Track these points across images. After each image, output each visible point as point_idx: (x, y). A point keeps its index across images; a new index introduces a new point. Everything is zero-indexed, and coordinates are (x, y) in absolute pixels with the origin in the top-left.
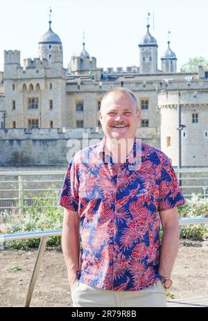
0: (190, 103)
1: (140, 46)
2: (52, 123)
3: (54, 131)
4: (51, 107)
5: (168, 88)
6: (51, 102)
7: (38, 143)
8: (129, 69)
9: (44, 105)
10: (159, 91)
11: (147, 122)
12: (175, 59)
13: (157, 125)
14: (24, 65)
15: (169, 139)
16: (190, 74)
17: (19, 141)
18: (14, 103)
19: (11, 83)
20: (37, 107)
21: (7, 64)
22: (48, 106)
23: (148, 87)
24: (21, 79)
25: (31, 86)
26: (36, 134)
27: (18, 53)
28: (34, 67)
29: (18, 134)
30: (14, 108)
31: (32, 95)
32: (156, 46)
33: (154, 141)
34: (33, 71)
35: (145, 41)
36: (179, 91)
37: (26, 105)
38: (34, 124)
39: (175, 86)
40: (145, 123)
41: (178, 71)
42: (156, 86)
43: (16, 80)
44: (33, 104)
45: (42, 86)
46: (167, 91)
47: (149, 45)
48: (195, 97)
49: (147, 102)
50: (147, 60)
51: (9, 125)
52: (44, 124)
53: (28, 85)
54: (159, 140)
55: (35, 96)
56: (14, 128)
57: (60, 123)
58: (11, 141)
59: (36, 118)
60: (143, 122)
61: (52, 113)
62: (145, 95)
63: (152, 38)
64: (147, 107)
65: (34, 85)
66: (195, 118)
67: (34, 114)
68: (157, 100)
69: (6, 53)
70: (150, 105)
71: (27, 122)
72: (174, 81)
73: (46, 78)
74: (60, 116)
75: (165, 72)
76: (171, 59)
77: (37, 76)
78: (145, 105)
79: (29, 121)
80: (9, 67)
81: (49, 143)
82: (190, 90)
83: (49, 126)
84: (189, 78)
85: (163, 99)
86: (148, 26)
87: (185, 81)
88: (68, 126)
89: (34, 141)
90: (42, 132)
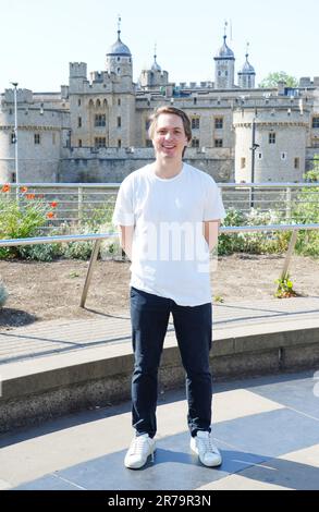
0: (267, 121)
1: (215, 59)
2: (120, 142)
3: (122, 150)
4: (119, 125)
5: (244, 105)
6: (119, 119)
7: (105, 162)
8: (203, 84)
9: (112, 123)
10: (235, 108)
11: (221, 142)
12: (254, 74)
13: (232, 145)
14: (90, 78)
15: (244, 160)
16: (269, 90)
17: (85, 160)
18: (80, 119)
19: (78, 98)
20: (104, 124)
21: (73, 77)
22: (116, 125)
23: (223, 104)
24: (88, 94)
25: (98, 102)
26: (103, 153)
27: (83, 66)
28: (102, 82)
29: (84, 153)
30: (80, 125)
31: (100, 112)
32: (233, 59)
33: (228, 162)
34: (100, 86)
35: (221, 54)
36: (256, 109)
37: (93, 122)
38: (101, 142)
39: (252, 103)
40: (219, 143)
41: (256, 87)
42: (231, 103)
43: (82, 95)
44: (100, 121)
45: (110, 102)
46: (243, 109)
47: (225, 58)
48: (273, 115)
49: (221, 121)
50: (223, 74)
51: (75, 143)
52: (112, 142)
53: (95, 100)
54: (233, 161)
55: (102, 113)
56: (81, 146)
57: (128, 142)
58: (77, 160)
59: (103, 136)
60: (216, 142)
61: (120, 131)
62: (219, 113)
63: (229, 50)
64: (221, 126)
65: (101, 100)
66: (272, 138)
67: (101, 132)
68: (231, 118)
69: (72, 65)
70: (224, 124)
71: (93, 141)
72: (251, 98)
73: (114, 93)
74: (128, 135)
75: (242, 88)
76: (249, 73)
77: (104, 90)
78: (219, 123)
79: (96, 139)
80: (74, 81)
81: (117, 163)
82: (268, 108)
83: (116, 146)
84: (267, 95)
85: (238, 118)
86: (225, 37)
87: (263, 98)
88: (137, 145)
89: (101, 160)
90: (109, 151)
